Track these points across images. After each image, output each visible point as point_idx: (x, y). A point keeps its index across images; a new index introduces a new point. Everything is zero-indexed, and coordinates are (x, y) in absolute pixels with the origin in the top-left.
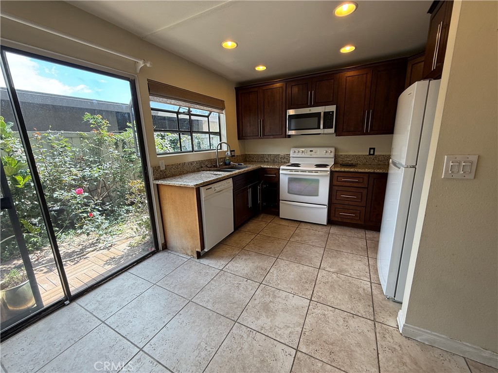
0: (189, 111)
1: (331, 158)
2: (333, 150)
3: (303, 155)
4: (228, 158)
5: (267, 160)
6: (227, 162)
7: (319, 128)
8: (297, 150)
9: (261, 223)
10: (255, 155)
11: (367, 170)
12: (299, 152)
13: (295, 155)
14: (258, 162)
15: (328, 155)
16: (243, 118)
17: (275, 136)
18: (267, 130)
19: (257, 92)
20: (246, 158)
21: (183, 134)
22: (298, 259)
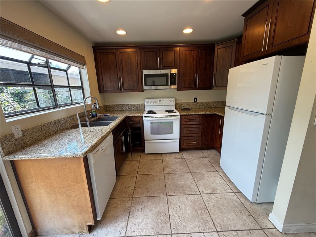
0: (47, 62)
1: (173, 105)
2: (174, 99)
3: (155, 104)
4: (94, 111)
5: (125, 109)
6: (94, 114)
7: (167, 84)
8: (149, 100)
9: (134, 162)
10: (115, 105)
11: (201, 113)
12: (151, 102)
13: (149, 105)
14: (118, 111)
15: (171, 103)
16: (103, 74)
17: (133, 90)
18: (126, 85)
19: (115, 53)
20: (106, 108)
21: (39, 88)
22: (181, 191)
